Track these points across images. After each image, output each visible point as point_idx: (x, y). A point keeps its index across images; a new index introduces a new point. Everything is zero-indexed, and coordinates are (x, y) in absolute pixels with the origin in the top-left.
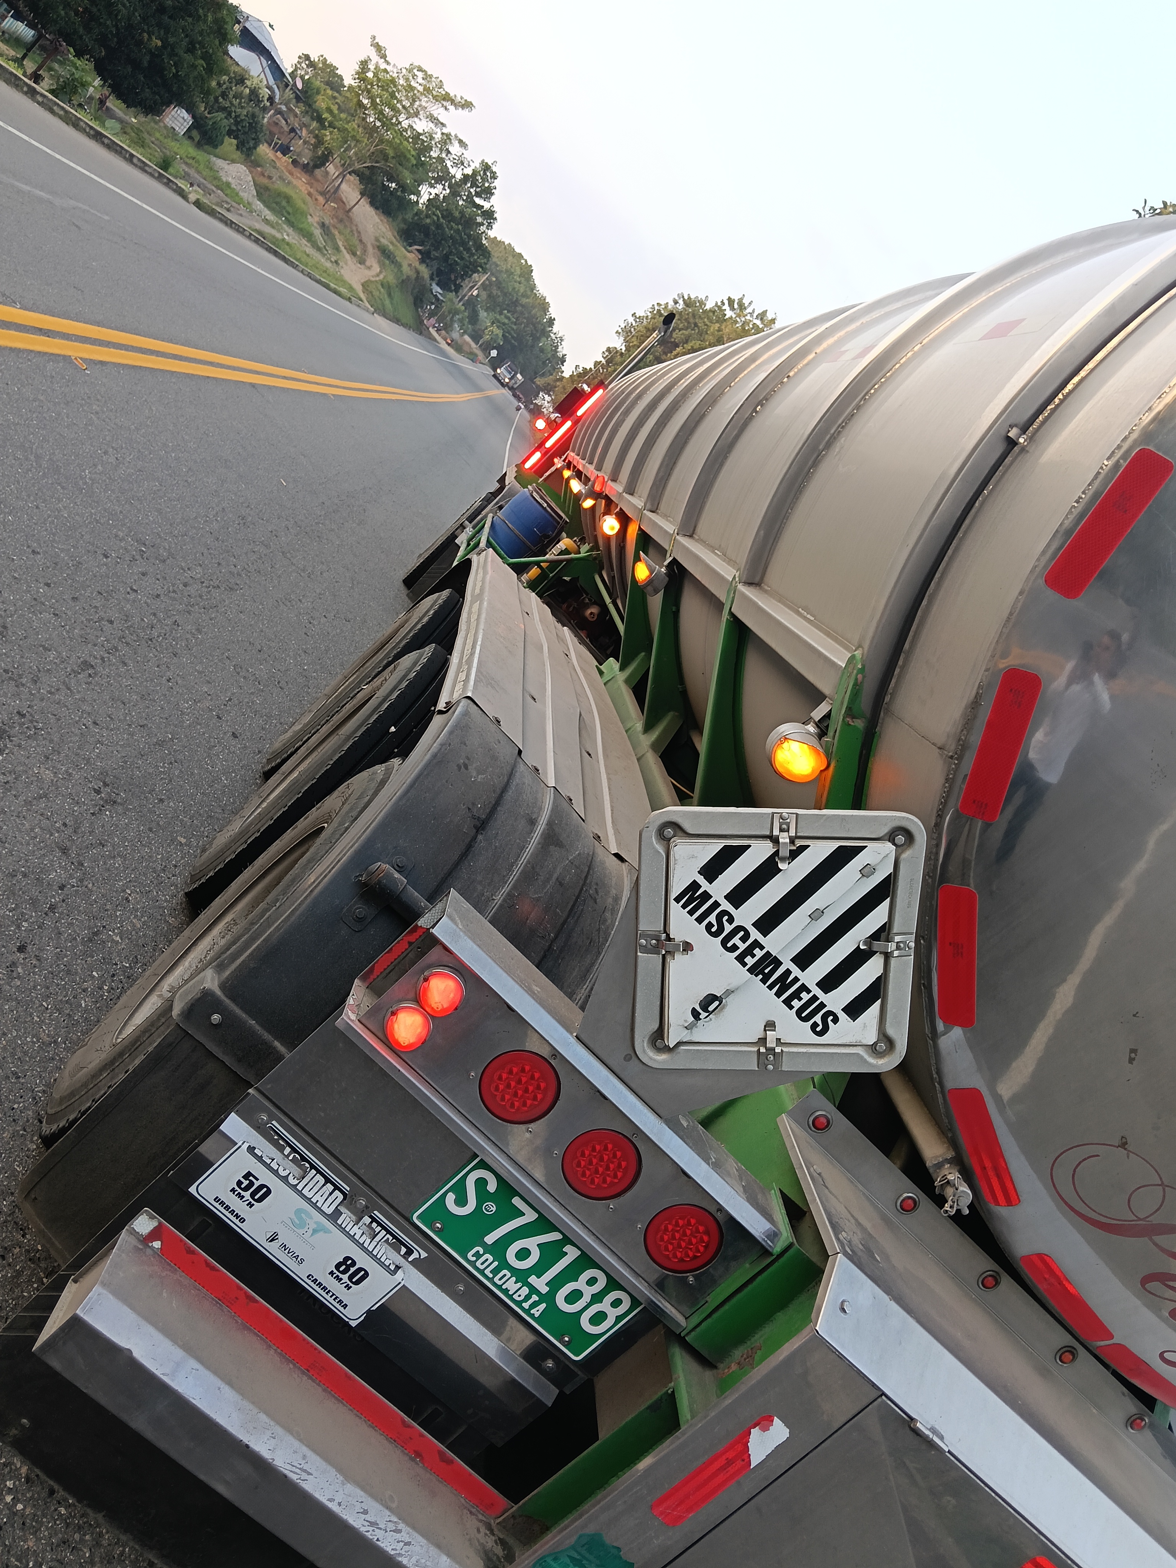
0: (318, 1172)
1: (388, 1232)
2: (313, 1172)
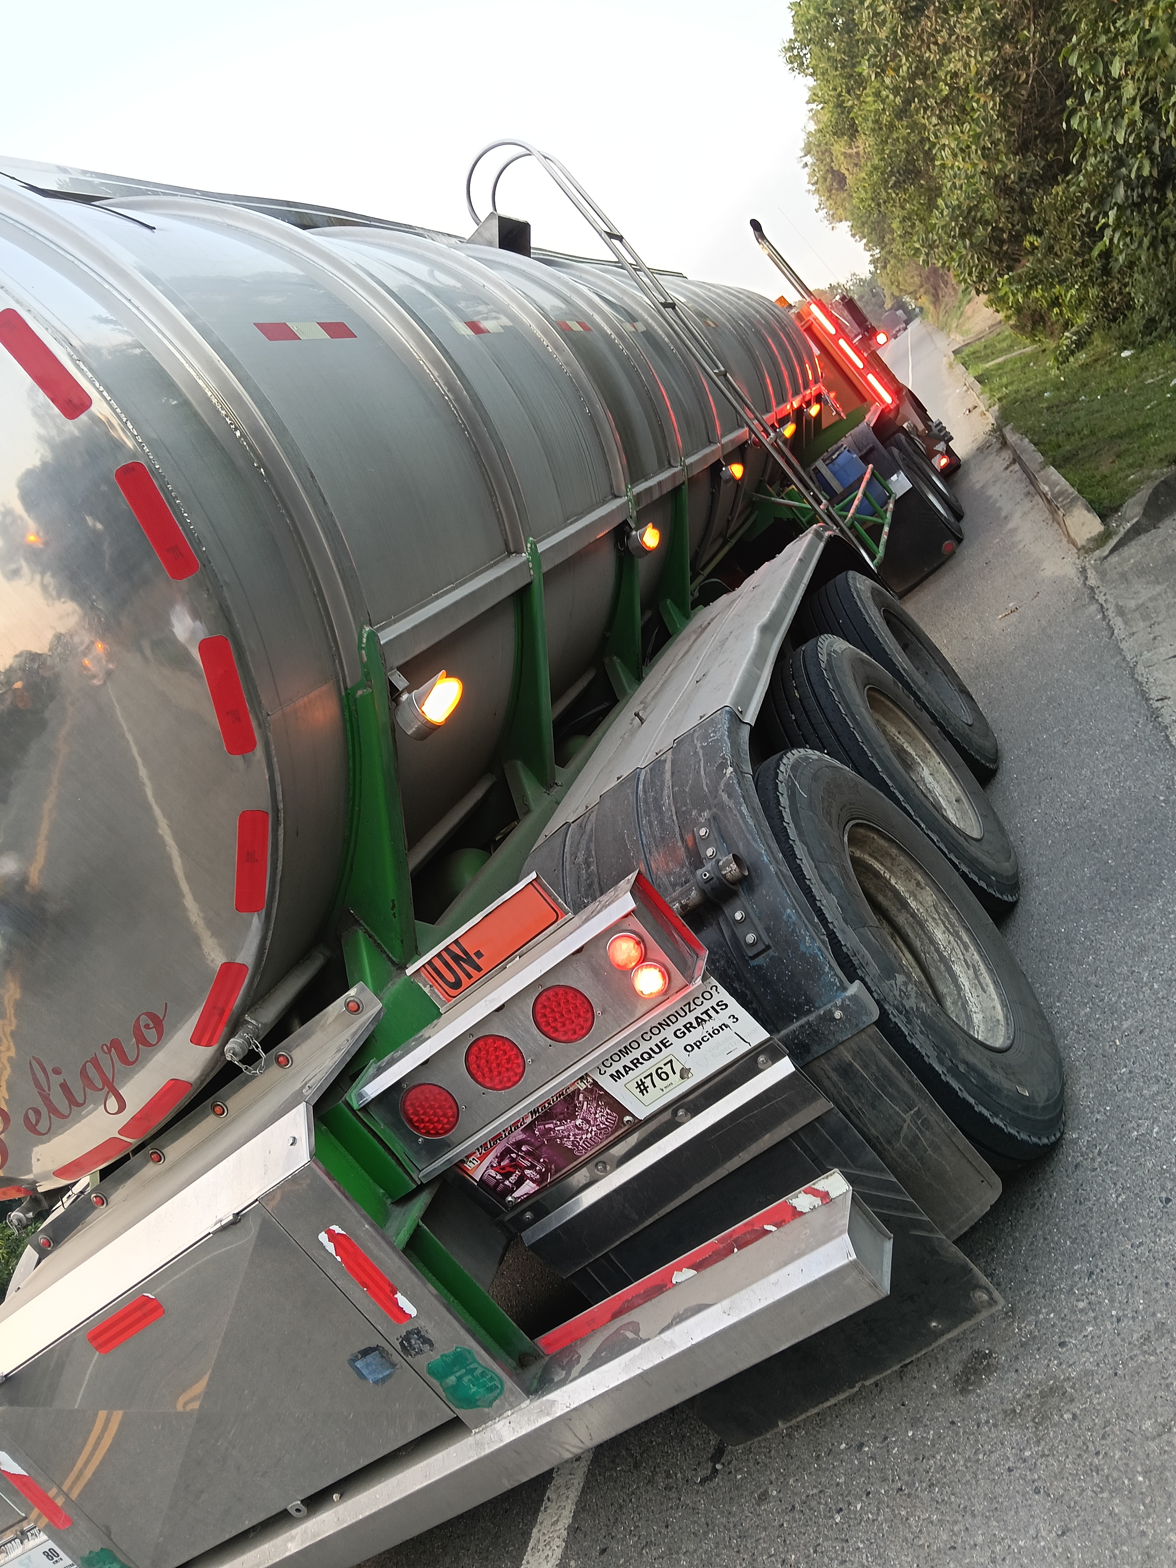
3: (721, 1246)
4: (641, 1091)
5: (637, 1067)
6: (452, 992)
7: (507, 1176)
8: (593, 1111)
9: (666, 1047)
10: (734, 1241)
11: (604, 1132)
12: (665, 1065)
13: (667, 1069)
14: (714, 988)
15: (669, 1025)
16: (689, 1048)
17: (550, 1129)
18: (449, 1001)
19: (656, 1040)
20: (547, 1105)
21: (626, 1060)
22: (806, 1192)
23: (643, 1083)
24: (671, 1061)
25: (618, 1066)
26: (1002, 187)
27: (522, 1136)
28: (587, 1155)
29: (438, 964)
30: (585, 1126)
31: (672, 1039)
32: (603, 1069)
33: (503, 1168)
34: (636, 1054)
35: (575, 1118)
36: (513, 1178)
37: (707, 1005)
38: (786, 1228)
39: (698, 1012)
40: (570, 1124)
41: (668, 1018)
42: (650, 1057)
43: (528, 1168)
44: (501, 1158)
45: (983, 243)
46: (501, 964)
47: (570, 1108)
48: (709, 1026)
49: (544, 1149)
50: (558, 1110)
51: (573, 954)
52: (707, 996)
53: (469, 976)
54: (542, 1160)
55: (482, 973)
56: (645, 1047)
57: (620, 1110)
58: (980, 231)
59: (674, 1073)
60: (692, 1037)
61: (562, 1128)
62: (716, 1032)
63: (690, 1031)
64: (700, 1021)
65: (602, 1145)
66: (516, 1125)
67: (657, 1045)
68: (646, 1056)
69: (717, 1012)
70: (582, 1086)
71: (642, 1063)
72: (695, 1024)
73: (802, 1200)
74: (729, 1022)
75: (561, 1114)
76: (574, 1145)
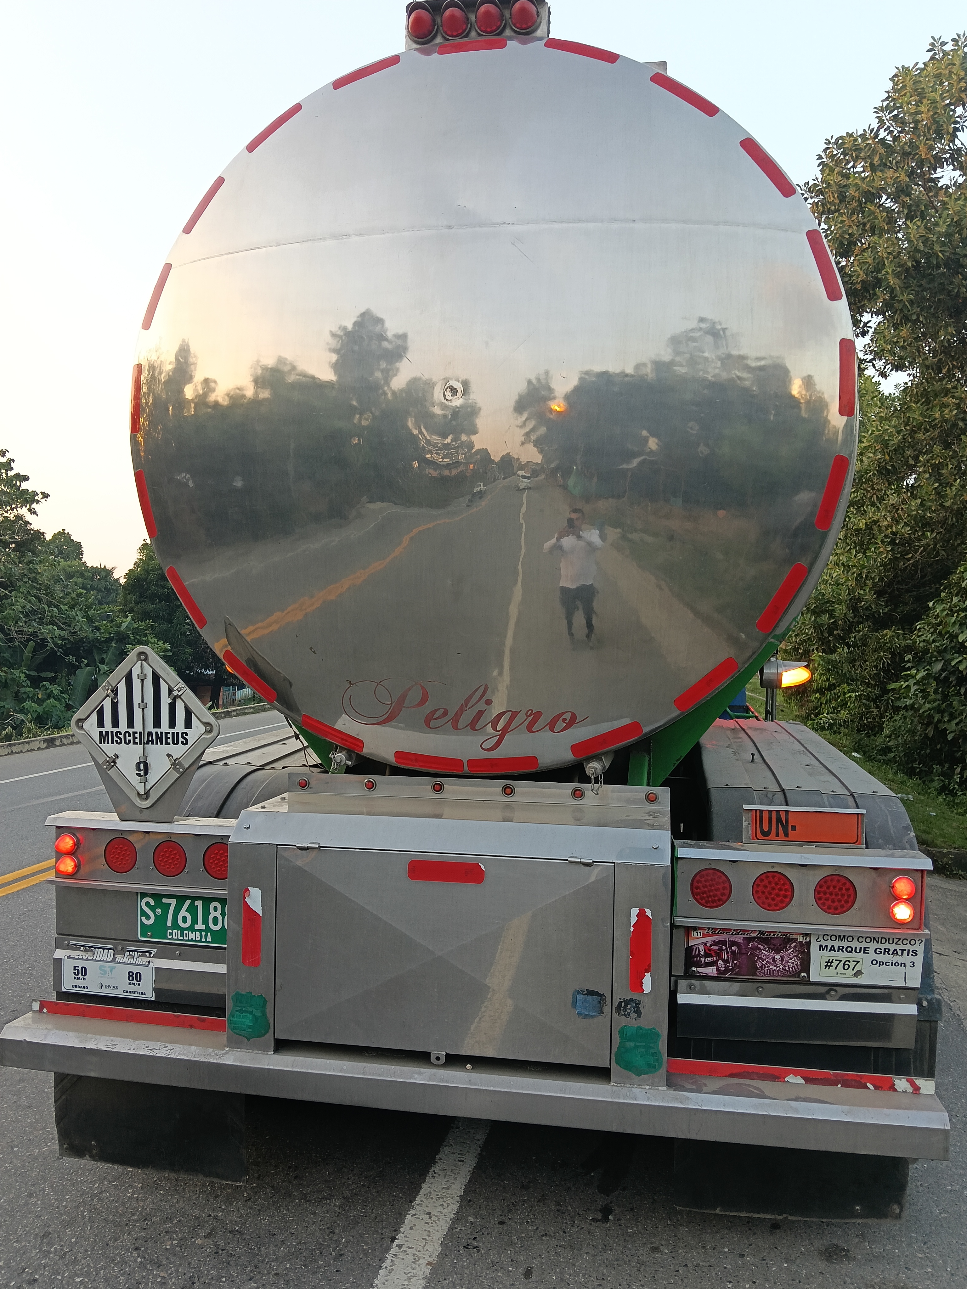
0: (98, 948)
1: (138, 952)
2: (97, 949)
3: (833, 1078)
4: (826, 966)
5: (838, 951)
6: (759, 835)
7: (707, 955)
8: (791, 956)
9: (864, 952)
10: (843, 1080)
11: (785, 972)
12: (853, 961)
13: (852, 964)
14: (920, 941)
15: (878, 943)
16: (874, 962)
17: (760, 949)
18: (753, 839)
19: (864, 945)
20: (772, 934)
21: (836, 944)
22: (908, 1080)
23: (832, 962)
24: (858, 962)
25: (830, 944)
26: (854, 604)
27: (741, 941)
28: (762, 978)
29: (766, 816)
30: (778, 962)
31: (872, 951)
32: (821, 938)
33: (710, 950)
34: (845, 944)
35: (778, 953)
36: (708, 960)
37: (908, 947)
38: (880, 1093)
39: (898, 947)
40: (772, 954)
41: (882, 938)
42: (851, 952)
43: (724, 961)
44: (715, 943)
45: (821, 625)
46: (801, 842)
47: (782, 946)
48: (896, 959)
49: (744, 956)
50: (775, 942)
51: (871, 868)
52: (913, 942)
53: (777, 835)
54: (735, 962)
55: (786, 839)
56: (854, 944)
57: (806, 966)
58: (825, 617)
59: (853, 970)
60: (881, 958)
61: (766, 953)
62: (897, 964)
63: (884, 954)
64: (895, 953)
65: (775, 978)
66: (744, 932)
67: (861, 948)
68: (849, 949)
69: (908, 955)
70: (800, 939)
71: (843, 951)
72: (890, 953)
73: (901, 1083)
74: (909, 964)
75: (774, 945)
76: (761, 967)
